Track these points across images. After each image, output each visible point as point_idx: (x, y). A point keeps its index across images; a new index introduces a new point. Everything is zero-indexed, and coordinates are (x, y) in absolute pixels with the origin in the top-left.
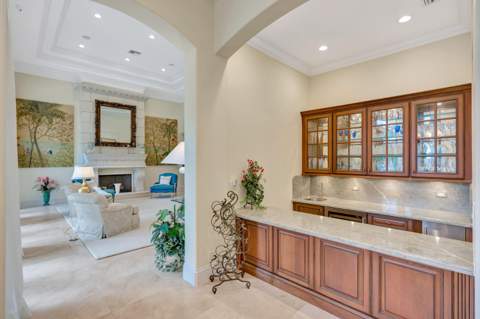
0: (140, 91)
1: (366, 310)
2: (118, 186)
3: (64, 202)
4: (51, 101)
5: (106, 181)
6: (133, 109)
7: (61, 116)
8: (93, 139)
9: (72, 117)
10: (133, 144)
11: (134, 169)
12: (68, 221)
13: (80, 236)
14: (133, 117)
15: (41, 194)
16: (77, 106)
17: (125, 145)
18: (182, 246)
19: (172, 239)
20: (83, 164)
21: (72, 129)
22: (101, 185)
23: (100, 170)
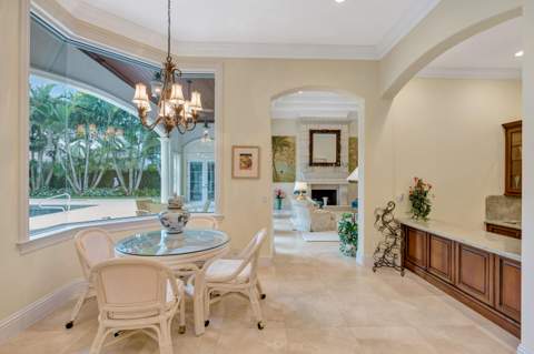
0: (344, 116)
1: (490, 303)
2: (325, 199)
3: (289, 208)
4: (282, 135)
5: (317, 195)
6: (338, 133)
7: (287, 145)
8: (308, 161)
9: (294, 145)
10: (338, 163)
11: (338, 186)
12: (292, 220)
13: (298, 228)
14: (338, 139)
15: (276, 201)
16: (298, 135)
17: (331, 164)
18: (356, 239)
19: (350, 233)
20: (302, 181)
21: (294, 154)
22: (313, 197)
23: (312, 185)
